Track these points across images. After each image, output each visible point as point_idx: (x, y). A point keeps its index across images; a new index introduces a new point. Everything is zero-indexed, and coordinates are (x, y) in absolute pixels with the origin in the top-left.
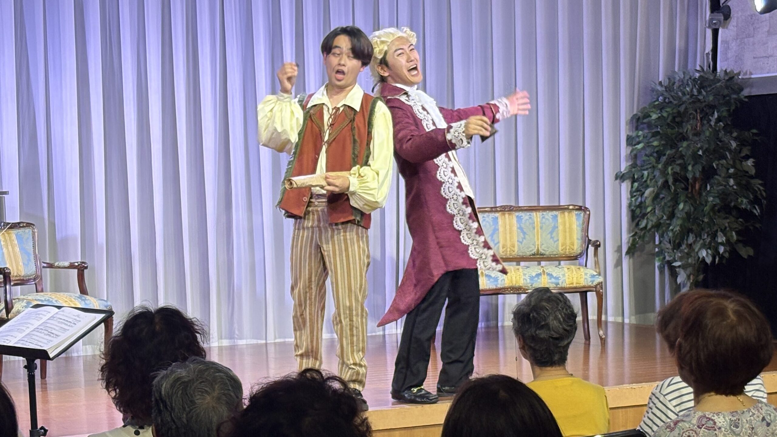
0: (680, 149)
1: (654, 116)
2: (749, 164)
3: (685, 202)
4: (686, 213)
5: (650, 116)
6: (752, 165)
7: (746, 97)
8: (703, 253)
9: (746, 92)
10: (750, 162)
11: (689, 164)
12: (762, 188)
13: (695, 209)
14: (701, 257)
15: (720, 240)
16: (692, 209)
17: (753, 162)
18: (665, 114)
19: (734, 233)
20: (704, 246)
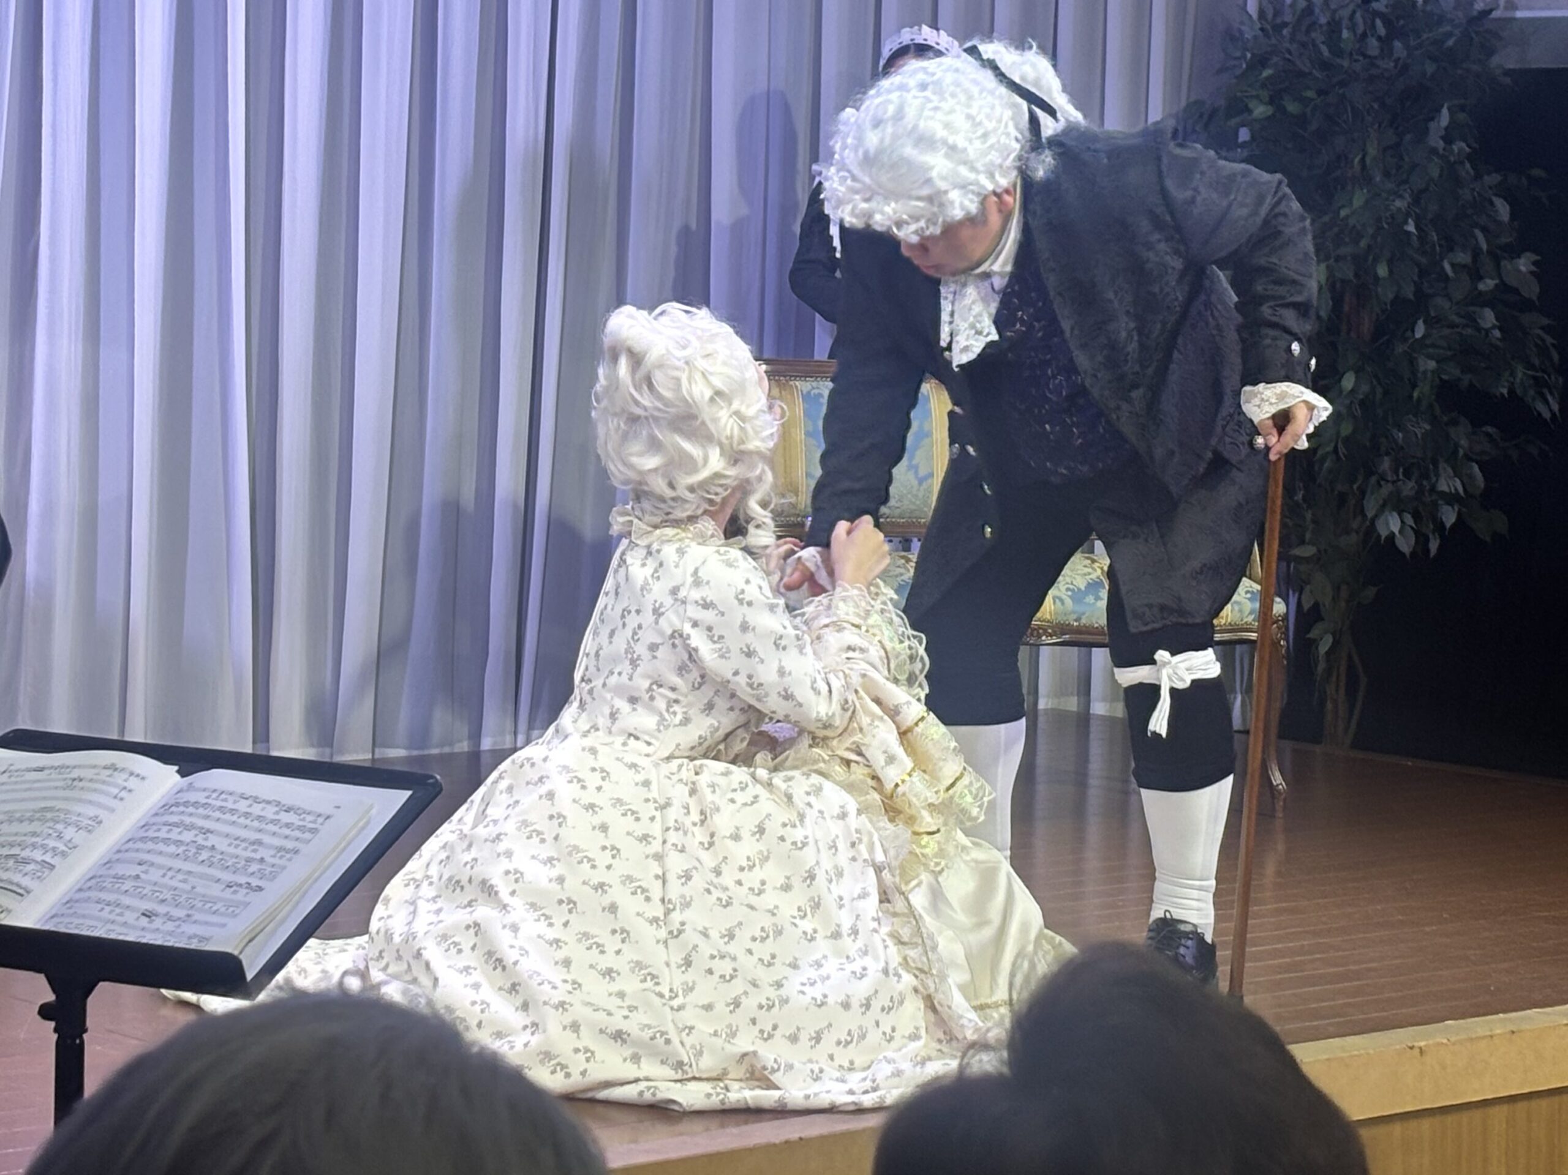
0: (1343, 213)
1: (1260, 110)
2: (1523, 269)
3: (1358, 371)
4: (1362, 403)
5: (1250, 111)
6: (1532, 273)
7: (1508, 73)
8: (1392, 524)
9: (1506, 59)
10: (1524, 264)
11: (1376, 260)
12: (1549, 340)
13: (1386, 393)
14: (1384, 533)
15: (1443, 486)
16: (1379, 391)
17: (1535, 263)
18: (1292, 108)
19: (1476, 468)
20: (1397, 504)
